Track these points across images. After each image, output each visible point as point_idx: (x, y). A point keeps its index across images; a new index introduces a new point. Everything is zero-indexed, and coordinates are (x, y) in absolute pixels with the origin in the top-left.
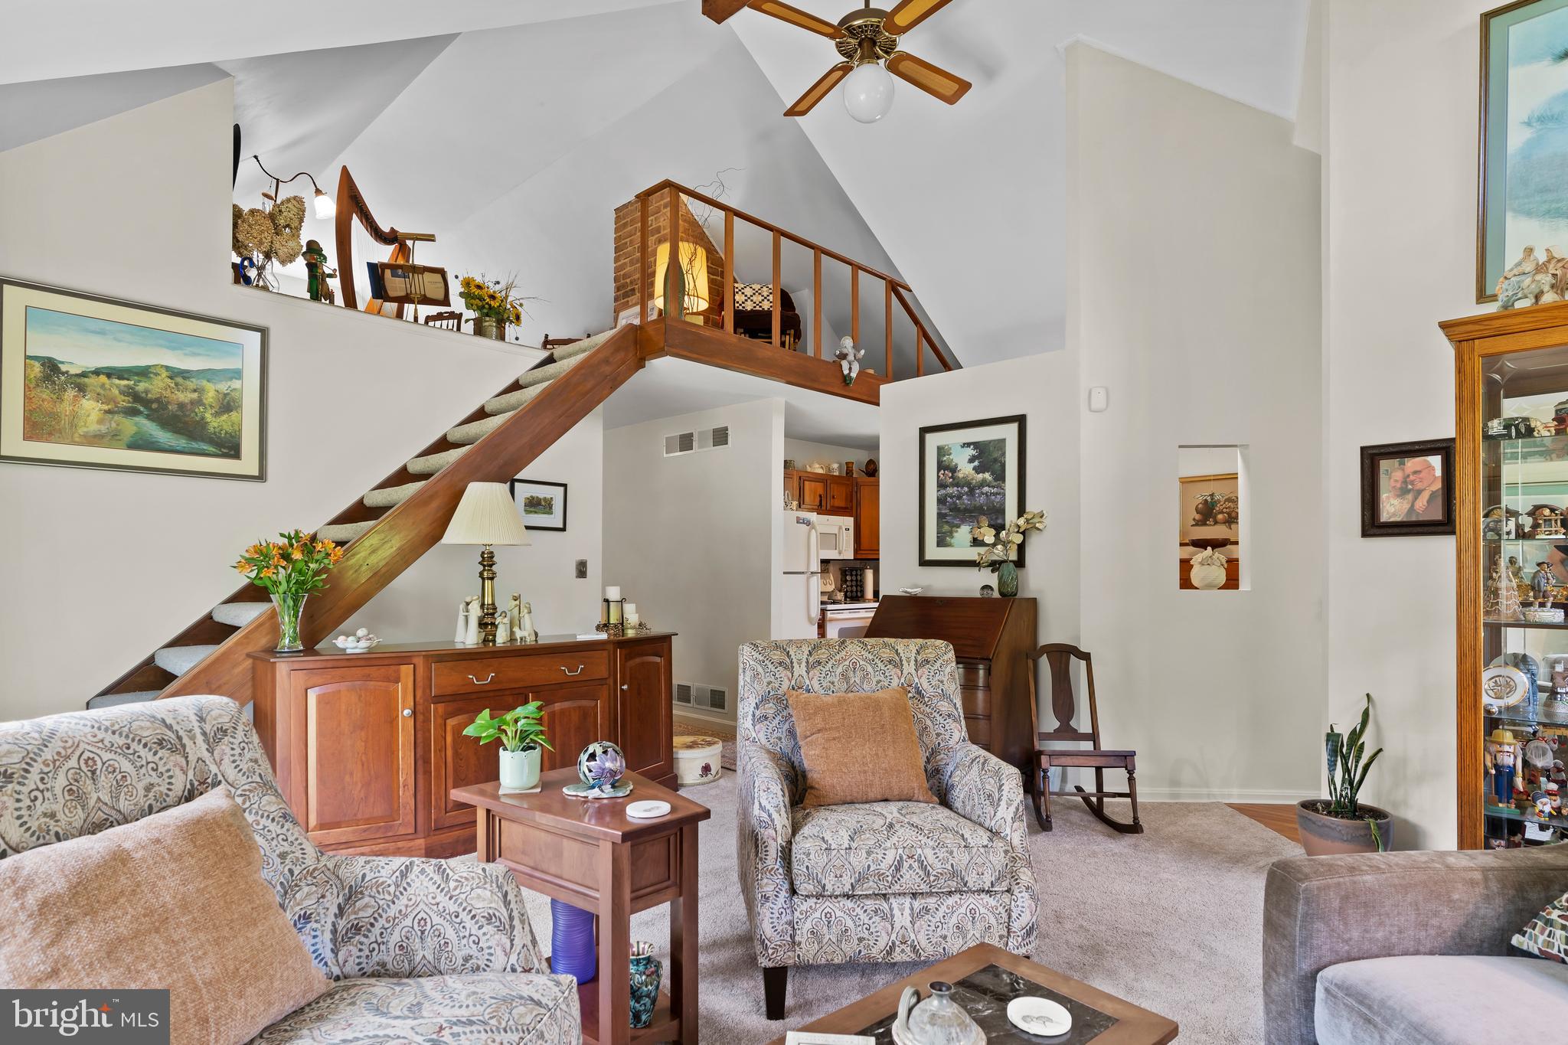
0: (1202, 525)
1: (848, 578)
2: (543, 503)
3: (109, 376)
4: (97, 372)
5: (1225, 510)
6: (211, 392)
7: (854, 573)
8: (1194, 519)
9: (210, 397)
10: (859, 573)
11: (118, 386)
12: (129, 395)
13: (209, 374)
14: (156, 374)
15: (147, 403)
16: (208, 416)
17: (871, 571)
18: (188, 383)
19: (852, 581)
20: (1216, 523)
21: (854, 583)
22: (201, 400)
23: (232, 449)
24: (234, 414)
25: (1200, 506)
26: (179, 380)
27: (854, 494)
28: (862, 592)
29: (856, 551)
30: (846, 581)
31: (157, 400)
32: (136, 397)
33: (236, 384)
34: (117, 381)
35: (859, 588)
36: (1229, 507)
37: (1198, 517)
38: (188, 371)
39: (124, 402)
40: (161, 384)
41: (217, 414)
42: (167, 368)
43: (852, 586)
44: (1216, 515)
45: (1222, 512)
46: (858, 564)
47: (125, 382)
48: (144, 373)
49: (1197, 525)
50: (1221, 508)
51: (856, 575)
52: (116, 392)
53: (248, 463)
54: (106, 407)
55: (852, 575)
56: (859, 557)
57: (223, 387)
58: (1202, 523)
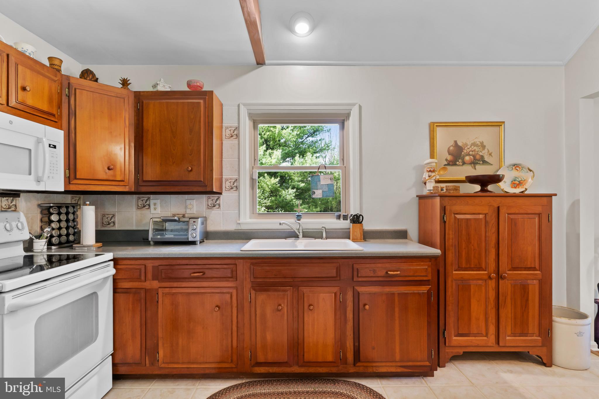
0: (453, 165)
1: (54, 218)
5: (471, 153)
7: (64, 210)
8: (446, 160)
10: (71, 210)
17: (93, 208)
19: (59, 221)
20: (464, 163)
21: (63, 224)
25: (452, 148)
27: (65, 99)
28: (78, 234)
29: (68, 180)
30: (51, 222)
35: (71, 231)
36: (474, 151)
37: (449, 158)
43: (60, 228)
44: (464, 156)
45: (469, 155)
46: (68, 199)
49: (448, 164)
50: (468, 150)
51: (67, 214)
55: (59, 214)
56: (73, 188)
58: (452, 163)
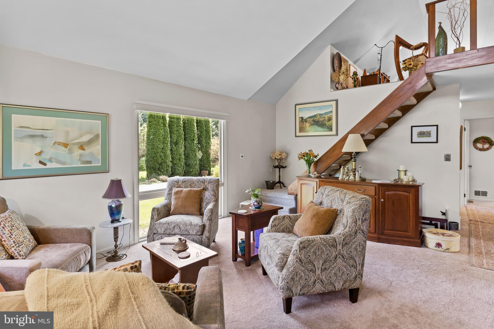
2: (426, 133)
3: (310, 118)
4: (308, 118)
6: (327, 117)
9: (326, 118)
11: (311, 120)
12: (313, 121)
13: (326, 113)
14: (317, 116)
15: (316, 122)
16: (326, 122)
18: (322, 116)
22: (325, 119)
23: (331, 129)
24: (331, 121)
26: (321, 116)
31: (318, 121)
32: (314, 121)
33: (331, 114)
34: (311, 119)
38: (322, 114)
39: (312, 122)
40: (318, 118)
41: (328, 122)
42: (319, 114)
47: (312, 119)
48: (315, 116)
52: (311, 121)
53: (334, 132)
54: (310, 124)
57: (329, 116)
